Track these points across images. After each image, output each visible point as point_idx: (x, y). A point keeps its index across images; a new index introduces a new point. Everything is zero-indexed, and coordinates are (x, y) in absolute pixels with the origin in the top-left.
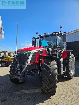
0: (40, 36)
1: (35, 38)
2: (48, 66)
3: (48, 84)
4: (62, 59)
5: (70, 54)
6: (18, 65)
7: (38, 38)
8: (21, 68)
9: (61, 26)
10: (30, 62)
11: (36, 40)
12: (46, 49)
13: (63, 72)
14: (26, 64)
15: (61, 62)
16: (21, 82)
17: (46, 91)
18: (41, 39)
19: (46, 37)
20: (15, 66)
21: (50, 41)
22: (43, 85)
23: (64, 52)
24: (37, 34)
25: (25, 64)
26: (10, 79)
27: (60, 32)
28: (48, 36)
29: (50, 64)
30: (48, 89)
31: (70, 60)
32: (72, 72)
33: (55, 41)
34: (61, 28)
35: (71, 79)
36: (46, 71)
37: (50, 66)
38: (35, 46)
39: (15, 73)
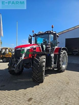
0: (36, 34)
1: (31, 36)
2: (38, 60)
3: (37, 73)
4: (52, 55)
5: (61, 51)
6: (15, 59)
7: (33, 36)
8: (17, 61)
9: (53, 26)
10: (24, 57)
11: (32, 38)
12: (40, 46)
13: (54, 66)
14: (21, 59)
15: (52, 57)
16: (16, 72)
17: (35, 79)
18: (37, 37)
19: (40, 35)
20: (12, 60)
21: (45, 38)
22: (33, 74)
23: (57, 48)
24: (33, 32)
25: (19, 59)
26: (9, 71)
27: (52, 31)
28: (42, 34)
29: (40, 58)
30: (37, 77)
31: (61, 55)
32: (64, 66)
33: (48, 38)
34: (52, 27)
35: (63, 72)
36: (35, 64)
37: (39, 60)
38: (31, 43)
39: (12, 66)
